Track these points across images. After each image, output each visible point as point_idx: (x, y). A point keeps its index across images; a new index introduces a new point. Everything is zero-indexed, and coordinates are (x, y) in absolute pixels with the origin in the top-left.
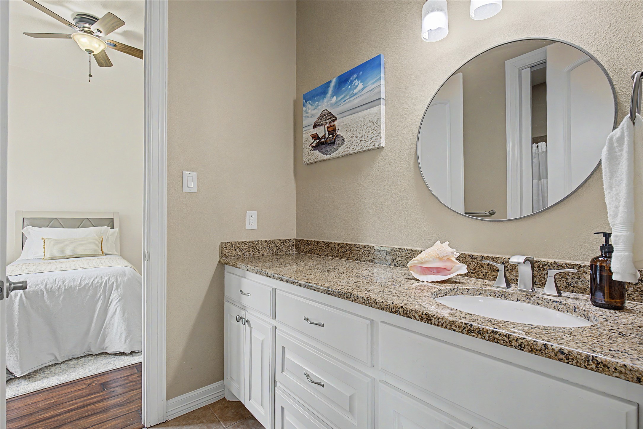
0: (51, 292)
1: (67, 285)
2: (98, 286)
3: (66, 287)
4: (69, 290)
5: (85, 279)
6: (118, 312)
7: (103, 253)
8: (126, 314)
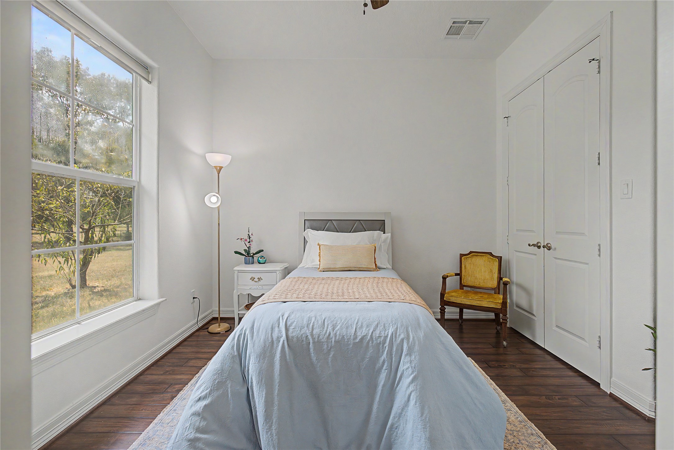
0: (318, 343)
1: (338, 333)
2: (380, 343)
3: (337, 338)
4: (341, 343)
5: (362, 327)
6: (412, 402)
7: (378, 268)
8: (426, 412)
